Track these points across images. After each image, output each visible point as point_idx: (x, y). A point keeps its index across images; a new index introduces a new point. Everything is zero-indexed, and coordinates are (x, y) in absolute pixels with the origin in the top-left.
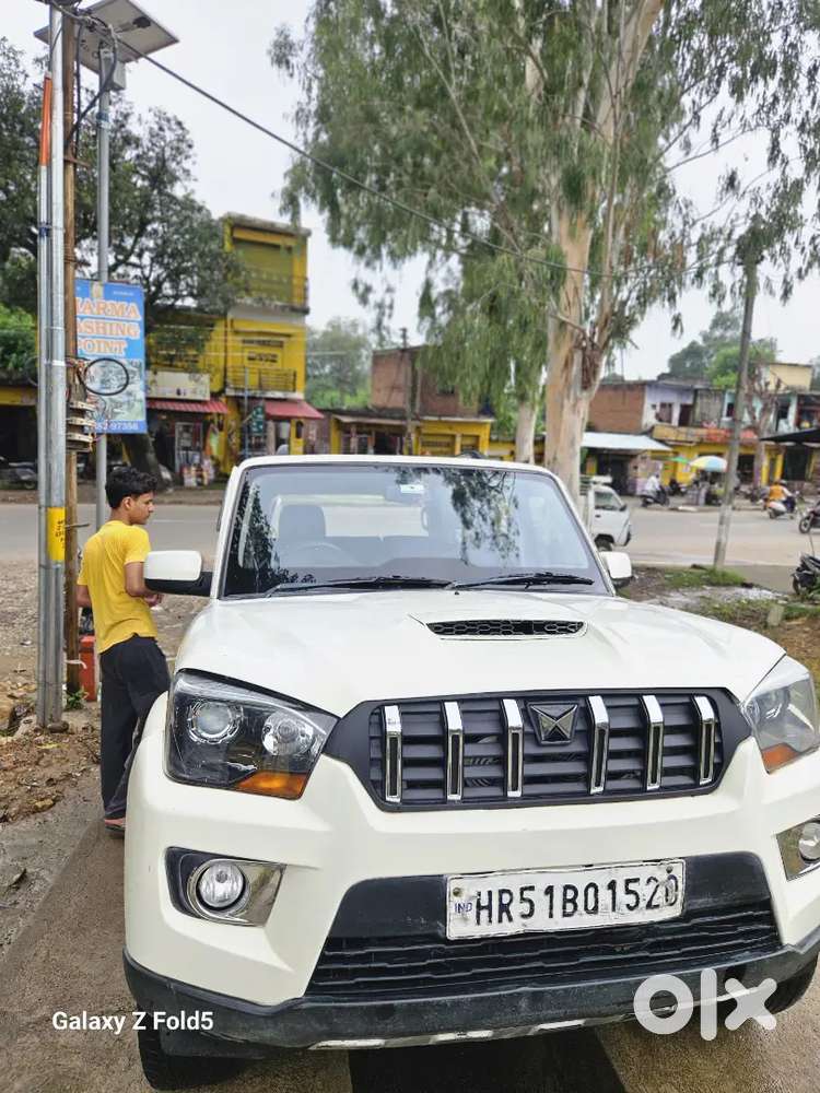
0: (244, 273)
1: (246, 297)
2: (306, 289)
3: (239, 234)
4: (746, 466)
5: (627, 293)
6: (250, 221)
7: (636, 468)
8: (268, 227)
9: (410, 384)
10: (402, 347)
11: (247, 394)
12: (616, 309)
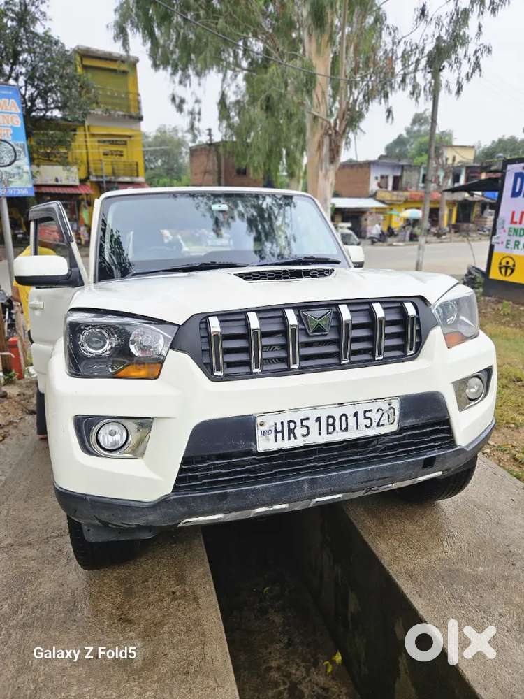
0: (93, 90)
1: (97, 109)
2: (139, 102)
3: (88, 62)
4: (434, 214)
5: (357, 95)
6: (93, 52)
7: (366, 220)
8: (108, 57)
9: (216, 169)
10: (209, 142)
11: (105, 179)
12: (350, 106)
